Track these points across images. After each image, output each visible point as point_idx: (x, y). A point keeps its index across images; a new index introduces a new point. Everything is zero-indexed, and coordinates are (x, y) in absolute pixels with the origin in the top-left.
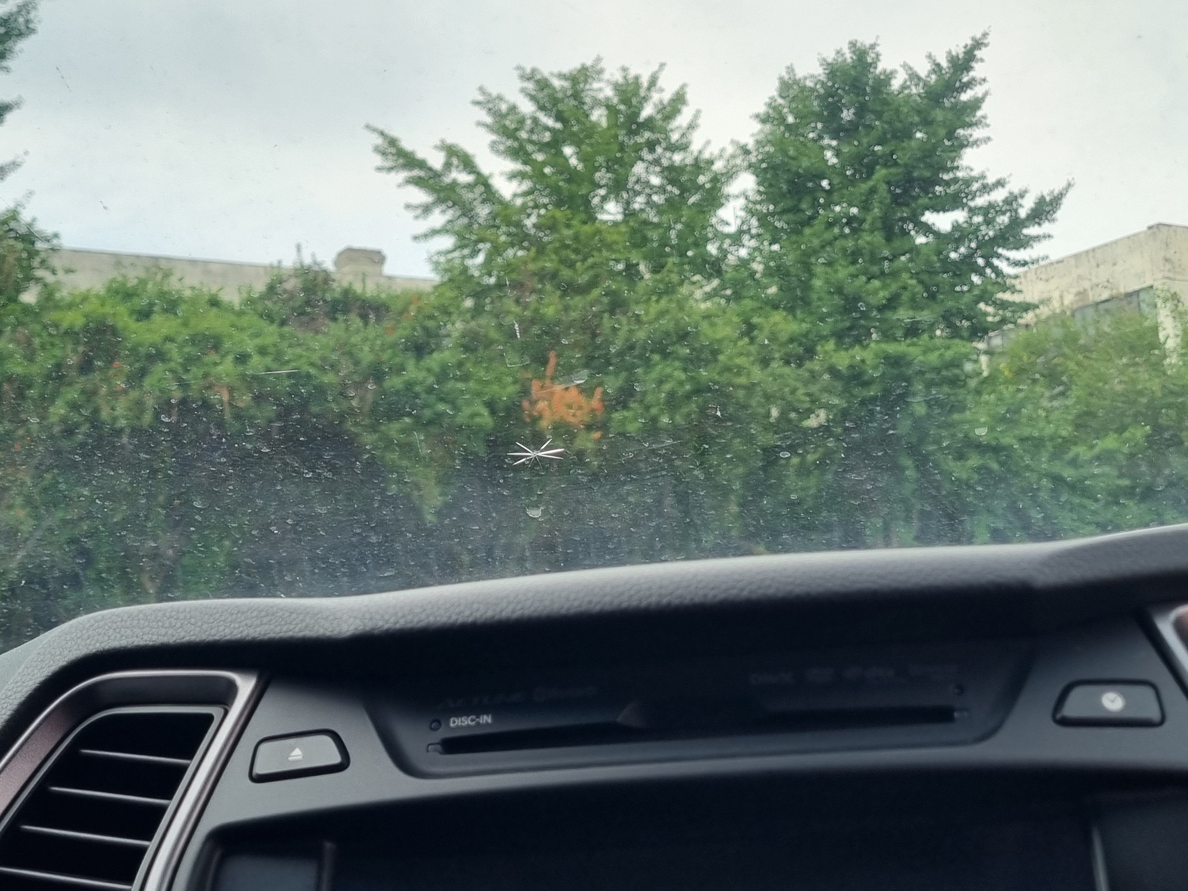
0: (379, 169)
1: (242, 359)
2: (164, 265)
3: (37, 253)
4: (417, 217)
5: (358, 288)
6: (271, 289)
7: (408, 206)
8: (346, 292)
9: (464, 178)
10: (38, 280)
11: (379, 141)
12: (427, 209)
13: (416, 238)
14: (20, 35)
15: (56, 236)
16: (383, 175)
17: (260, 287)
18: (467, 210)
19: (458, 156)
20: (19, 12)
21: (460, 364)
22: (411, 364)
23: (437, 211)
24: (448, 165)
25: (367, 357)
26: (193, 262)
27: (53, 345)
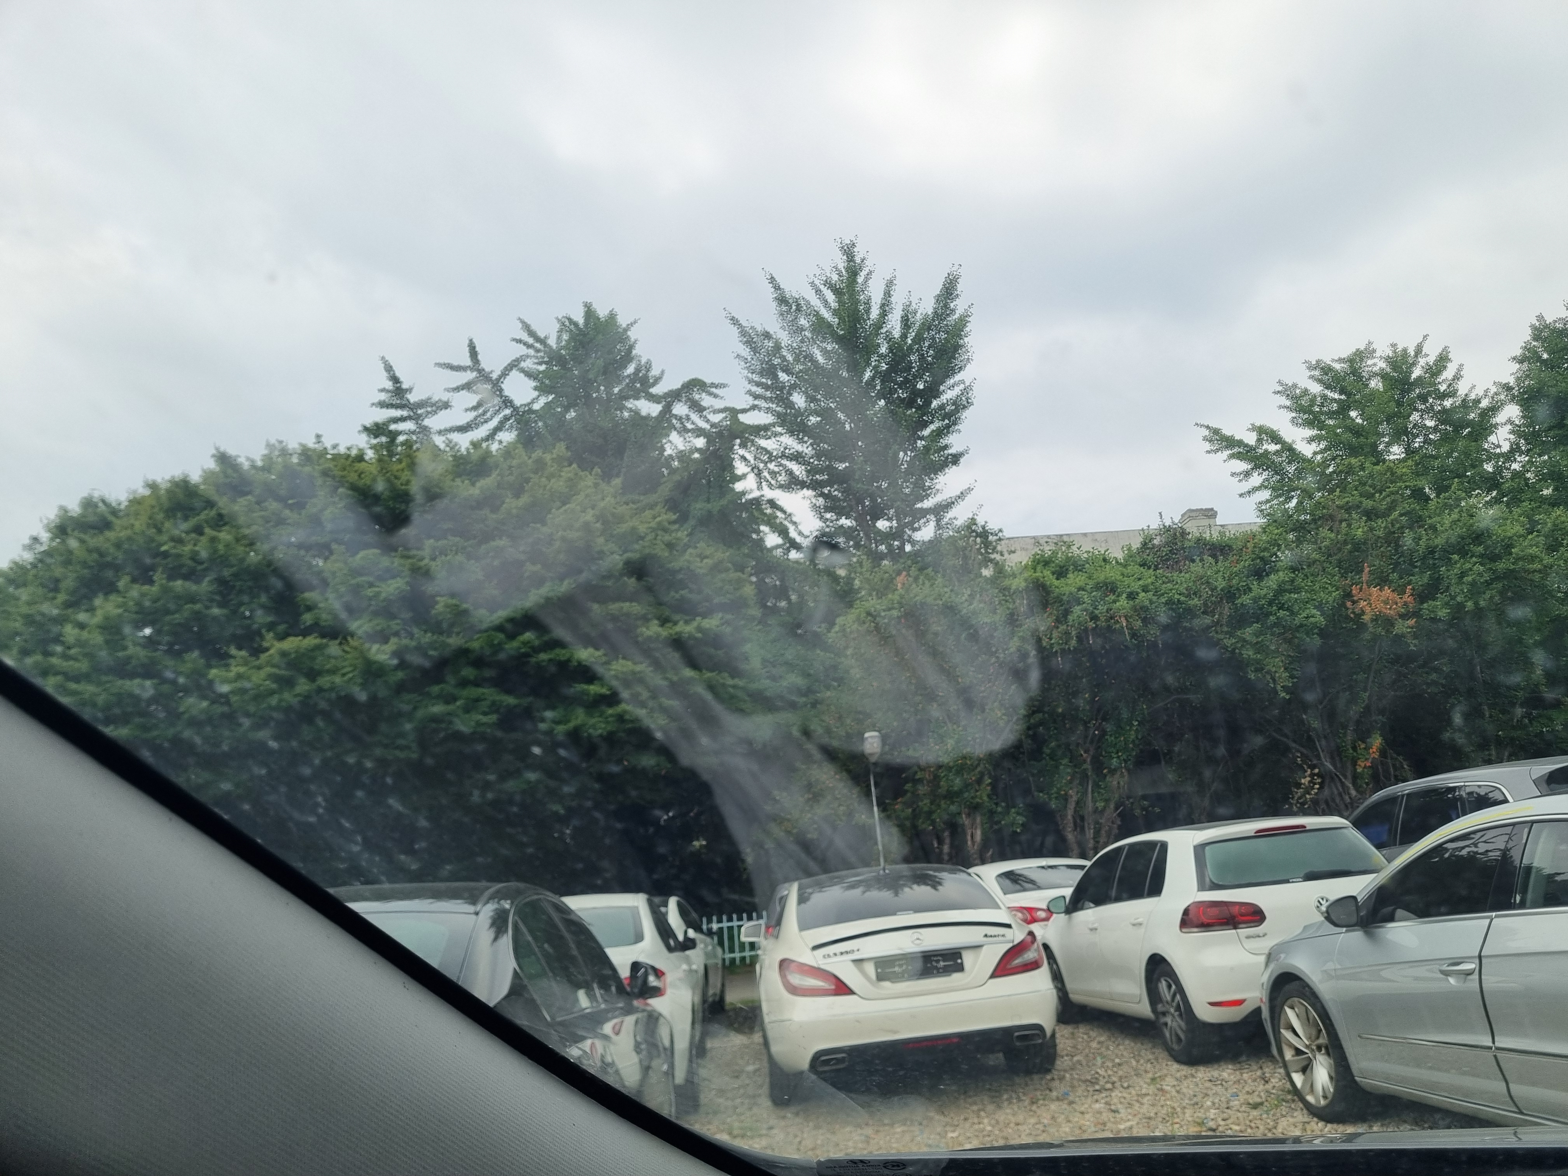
0: (1208, 452)
1: (1132, 596)
2: (1065, 539)
3: (991, 543)
4: (1240, 481)
5: (1207, 536)
6: (1144, 545)
7: (1233, 474)
8: (1198, 540)
9: (1273, 448)
10: (991, 561)
11: (1206, 432)
12: (1247, 474)
13: (1241, 495)
14: (965, 407)
15: (1001, 531)
16: (1212, 455)
17: (1136, 544)
18: (1278, 470)
19: (1266, 434)
20: (962, 394)
21: (1292, 581)
22: (1255, 586)
23: (1255, 474)
24: (1260, 441)
25: (1221, 584)
26: (1085, 535)
27: (1007, 601)
